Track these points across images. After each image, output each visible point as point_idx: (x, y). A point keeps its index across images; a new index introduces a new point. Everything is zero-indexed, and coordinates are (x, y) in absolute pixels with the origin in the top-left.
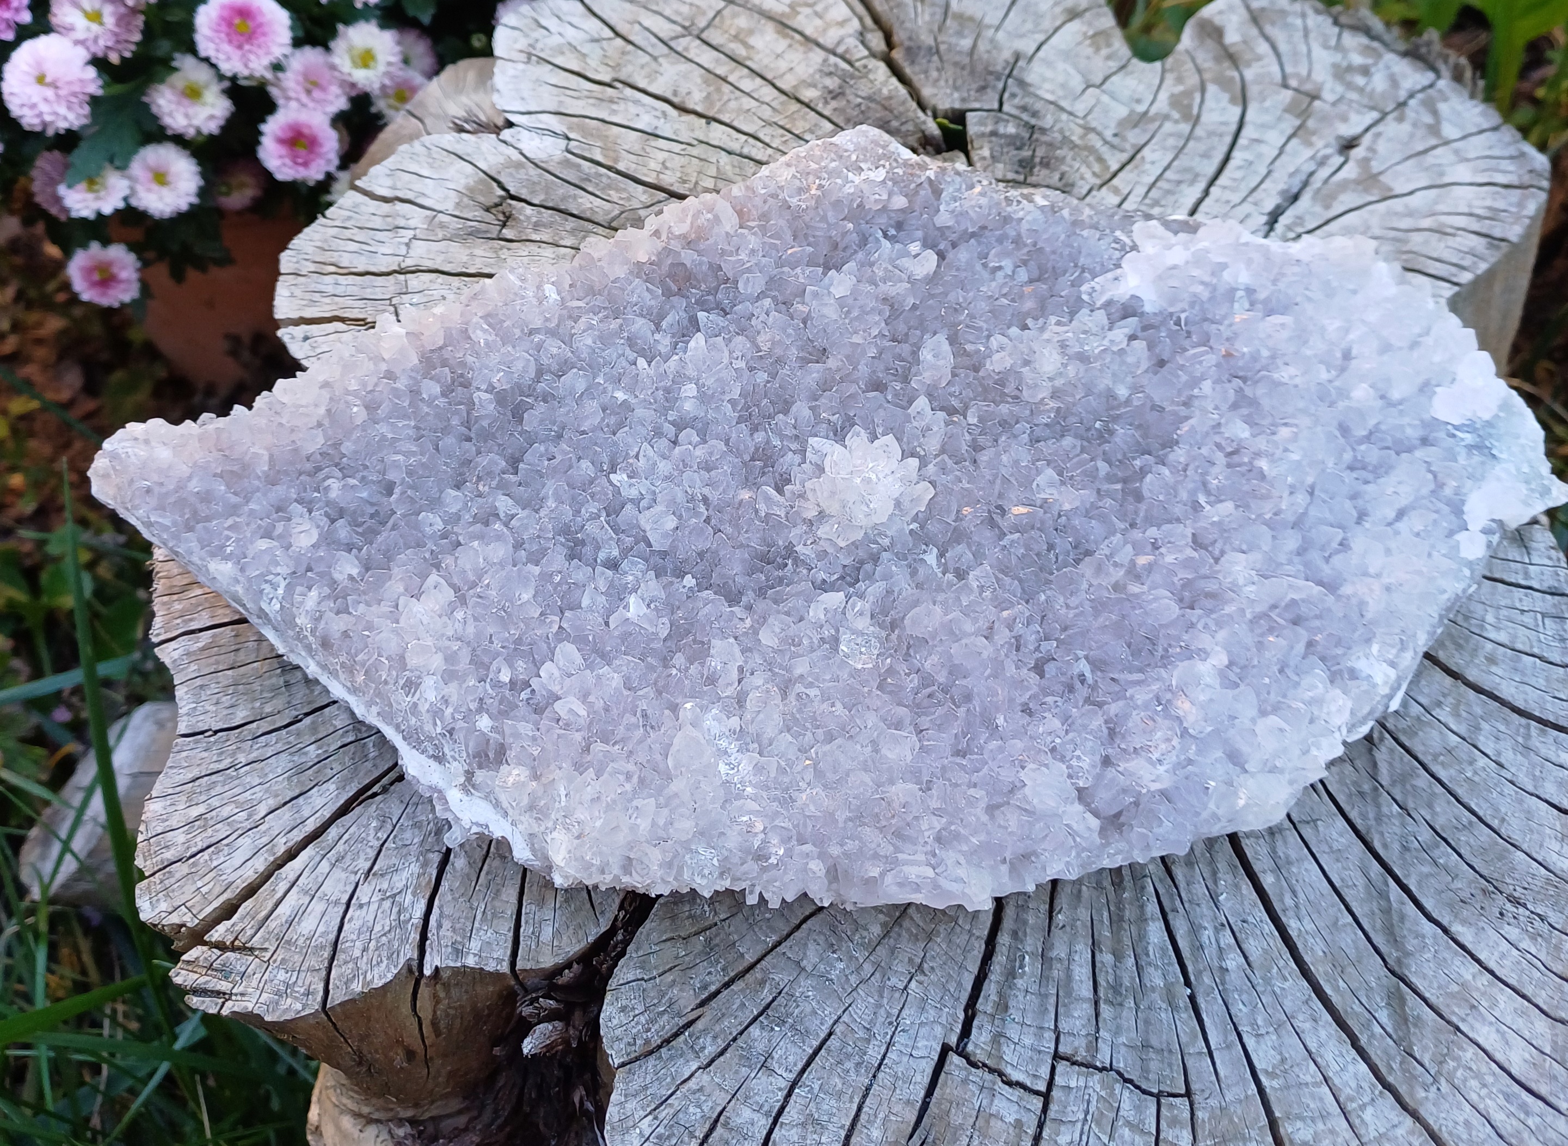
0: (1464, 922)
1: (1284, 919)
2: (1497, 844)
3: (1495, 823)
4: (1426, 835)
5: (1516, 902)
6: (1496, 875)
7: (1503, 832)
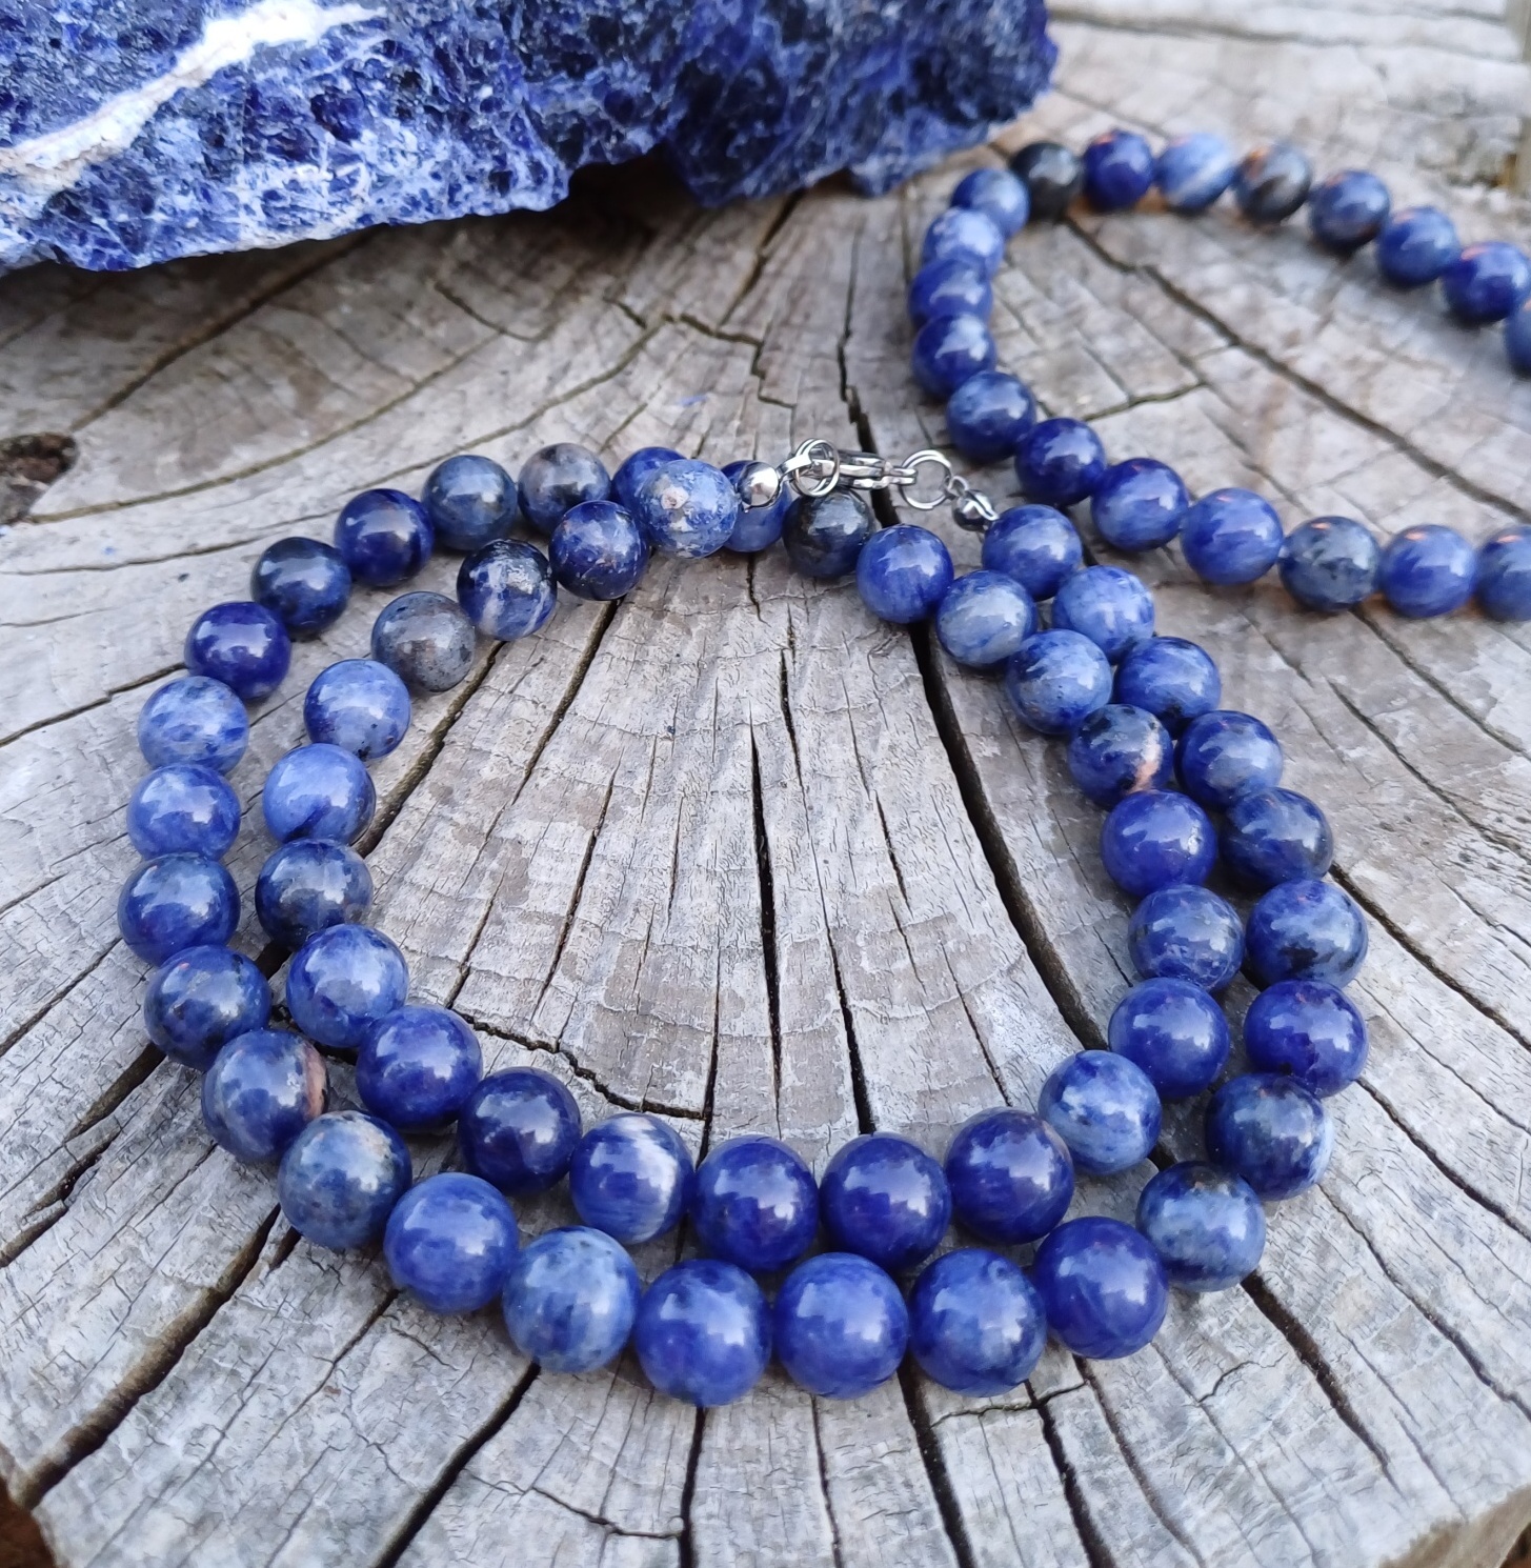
0: (1384, 863)
1: (1000, 819)
2: (1474, 738)
3: (1477, 704)
4: (1328, 709)
5: (1500, 840)
6: (1462, 792)
7: (1490, 720)
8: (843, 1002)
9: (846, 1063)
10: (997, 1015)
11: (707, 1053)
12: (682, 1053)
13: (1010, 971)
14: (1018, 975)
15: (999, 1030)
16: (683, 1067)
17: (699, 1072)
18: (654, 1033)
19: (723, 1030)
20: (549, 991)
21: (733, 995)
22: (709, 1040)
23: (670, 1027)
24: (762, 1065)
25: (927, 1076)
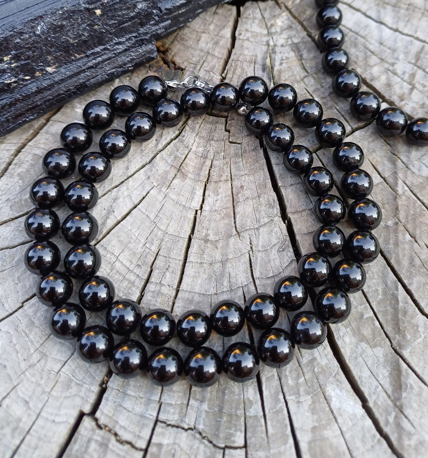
8: (284, 398)
9: (287, 422)
10: (333, 394)
11: (243, 424)
12: (235, 425)
13: (335, 376)
14: (337, 377)
15: (334, 399)
16: (236, 431)
17: (241, 432)
18: (225, 419)
19: (247, 414)
20: (189, 407)
21: (249, 399)
22: (243, 418)
23: (230, 415)
24: (261, 426)
25: (313, 421)
